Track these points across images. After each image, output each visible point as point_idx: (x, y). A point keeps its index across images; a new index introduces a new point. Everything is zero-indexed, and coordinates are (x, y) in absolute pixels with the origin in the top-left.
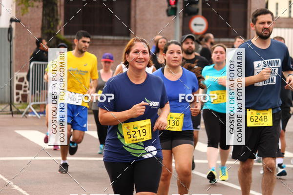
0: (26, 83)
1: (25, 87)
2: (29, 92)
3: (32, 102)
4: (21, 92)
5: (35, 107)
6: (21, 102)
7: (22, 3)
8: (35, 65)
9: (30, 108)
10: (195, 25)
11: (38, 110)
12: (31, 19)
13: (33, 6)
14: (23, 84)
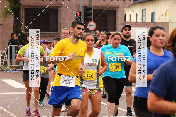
0: (6, 56)
1: (6, 58)
2: (8, 60)
3: (9, 65)
4: (4, 60)
5: (10, 67)
6: (3, 65)
7: (4, 16)
8: (10, 46)
9: (8, 68)
10: (90, 26)
11: (12, 69)
12: (8, 24)
13: (9, 18)
14: (5, 56)
